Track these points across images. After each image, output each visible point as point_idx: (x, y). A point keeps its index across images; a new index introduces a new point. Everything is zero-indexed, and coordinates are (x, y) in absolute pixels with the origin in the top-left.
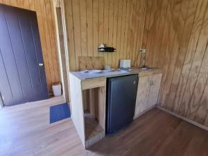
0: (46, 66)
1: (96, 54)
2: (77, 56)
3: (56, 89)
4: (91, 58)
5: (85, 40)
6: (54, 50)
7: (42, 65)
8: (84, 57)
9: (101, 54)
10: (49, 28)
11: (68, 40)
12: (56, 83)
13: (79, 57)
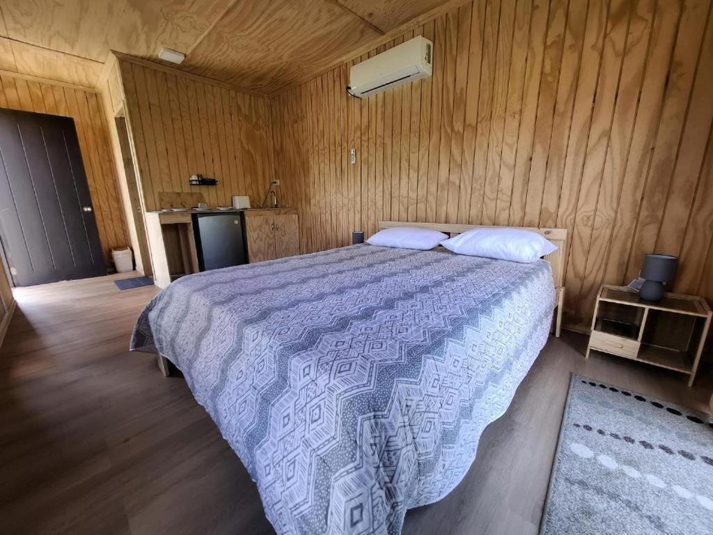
0: (97, 213)
1: (187, 189)
2: (155, 192)
3: (121, 257)
4: (178, 194)
5: (166, 171)
6: (110, 182)
7: (89, 209)
8: (167, 193)
9: (196, 190)
10: (96, 143)
11: (141, 171)
12: (118, 248)
13: (160, 193)
